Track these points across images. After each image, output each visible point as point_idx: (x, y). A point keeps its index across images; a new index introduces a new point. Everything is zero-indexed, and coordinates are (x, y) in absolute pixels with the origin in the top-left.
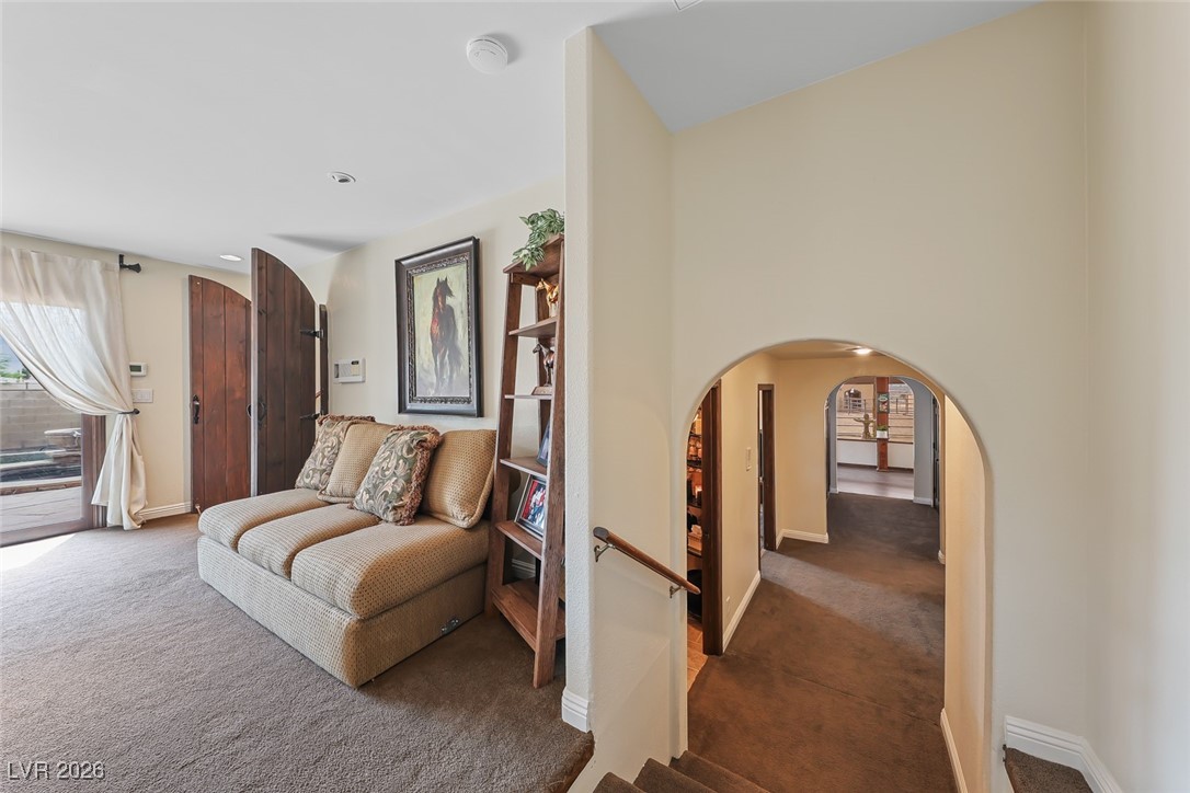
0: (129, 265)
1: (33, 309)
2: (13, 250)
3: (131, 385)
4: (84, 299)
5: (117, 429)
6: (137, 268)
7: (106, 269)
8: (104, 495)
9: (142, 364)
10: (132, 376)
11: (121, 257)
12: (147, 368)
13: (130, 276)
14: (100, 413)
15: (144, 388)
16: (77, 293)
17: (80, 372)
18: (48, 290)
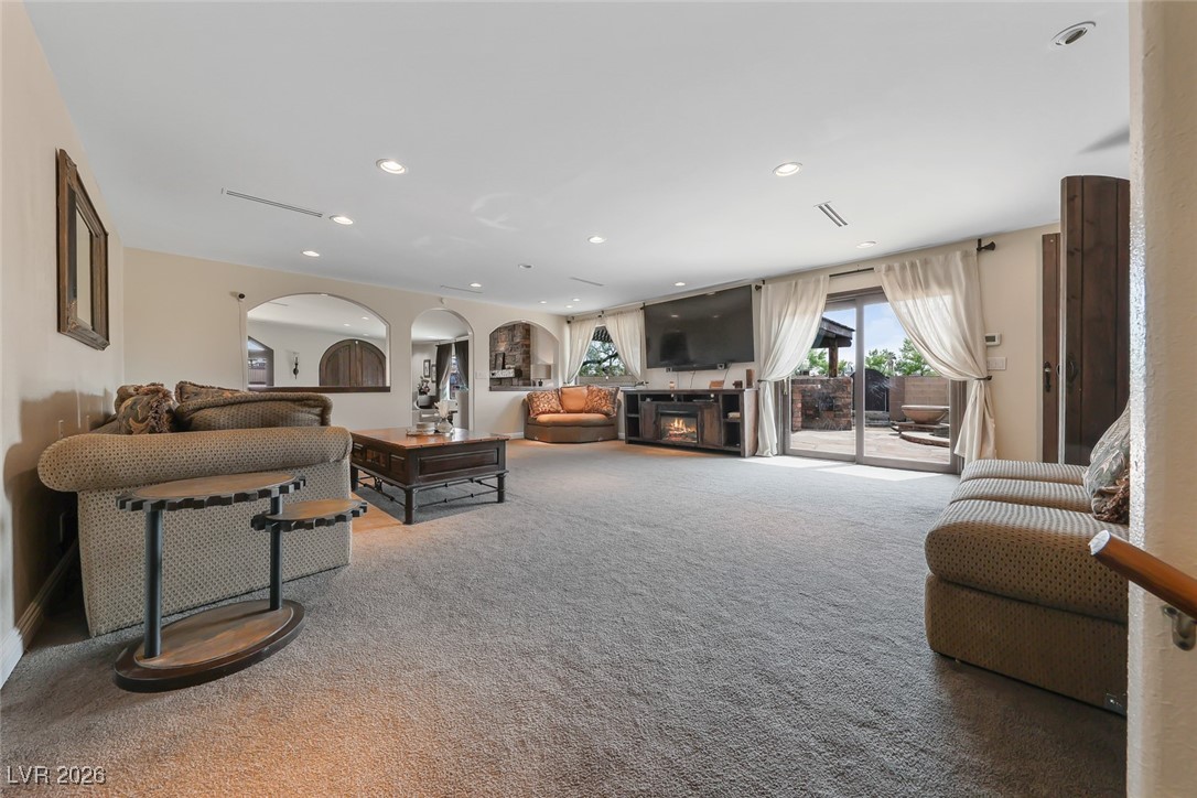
0: (985, 245)
1: (919, 302)
2: (918, 262)
3: (986, 354)
4: (951, 287)
5: (975, 391)
6: (992, 247)
7: (965, 256)
8: (962, 448)
9: (997, 335)
10: (987, 347)
11: (980, 241)
12: (1001, 336)
13: (988, 256)
14: (961, 378)
15: (999, 357)
16: (946, 282)
17: (948, 345)
18: (927, 285)
